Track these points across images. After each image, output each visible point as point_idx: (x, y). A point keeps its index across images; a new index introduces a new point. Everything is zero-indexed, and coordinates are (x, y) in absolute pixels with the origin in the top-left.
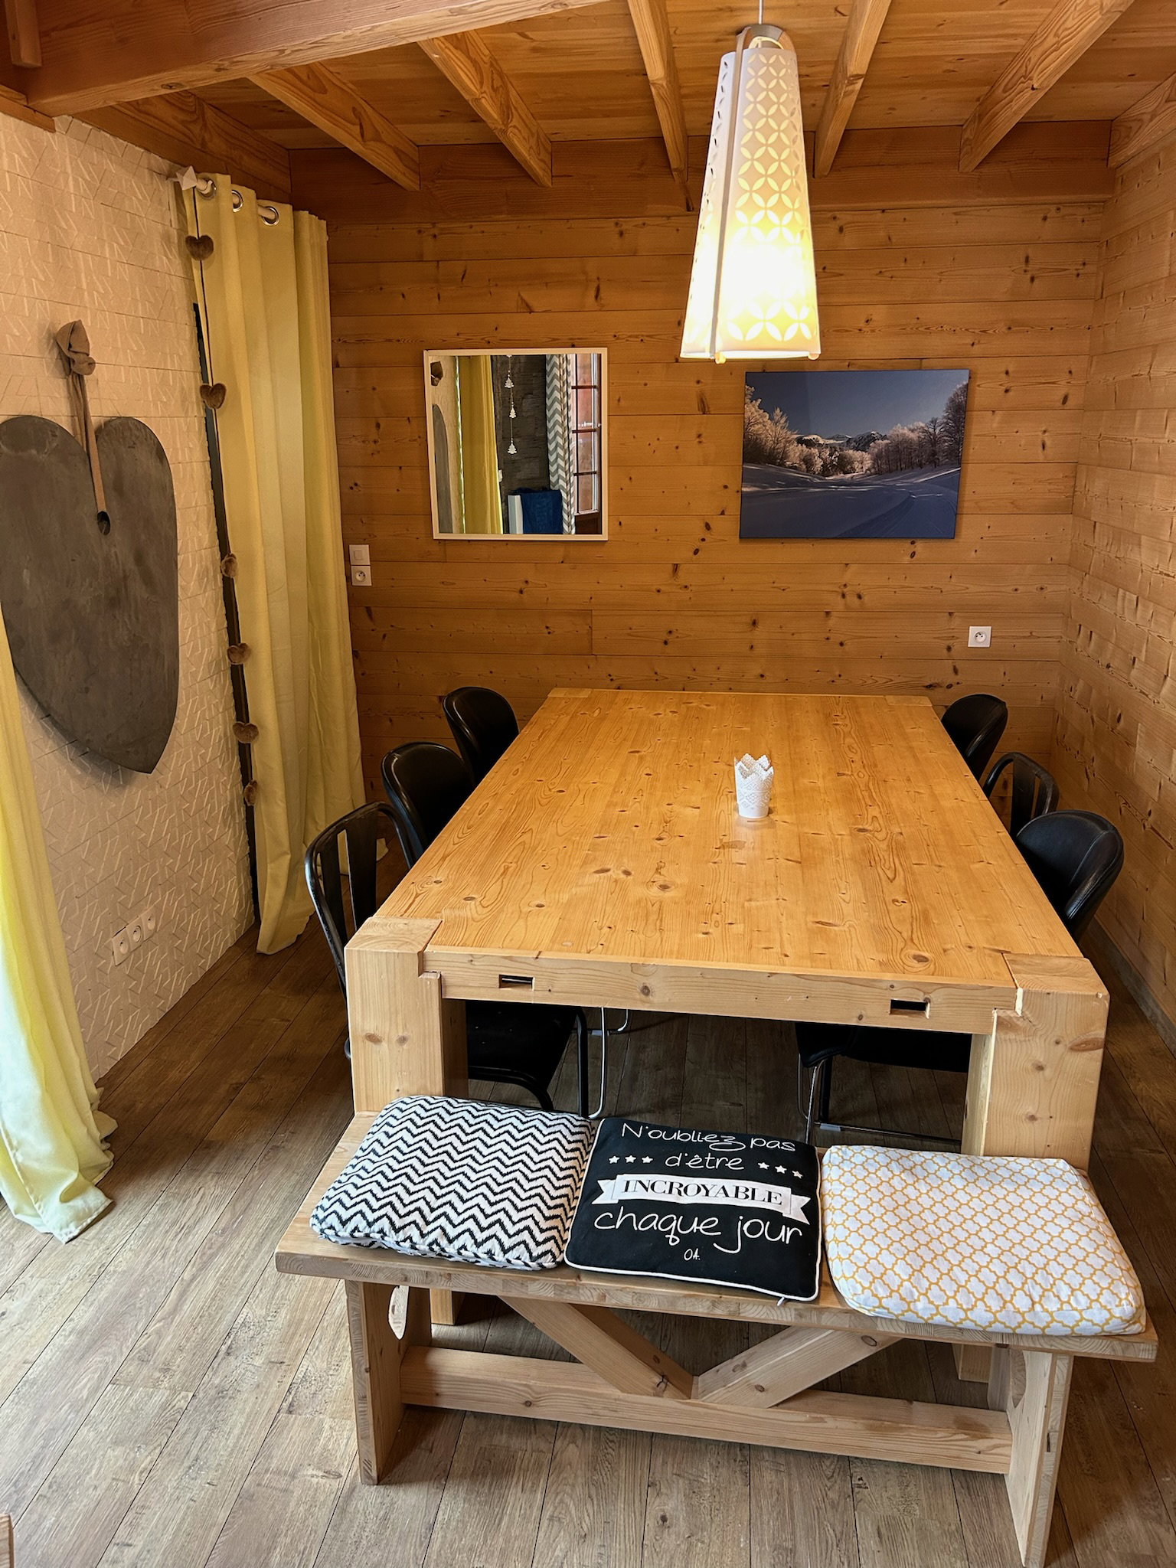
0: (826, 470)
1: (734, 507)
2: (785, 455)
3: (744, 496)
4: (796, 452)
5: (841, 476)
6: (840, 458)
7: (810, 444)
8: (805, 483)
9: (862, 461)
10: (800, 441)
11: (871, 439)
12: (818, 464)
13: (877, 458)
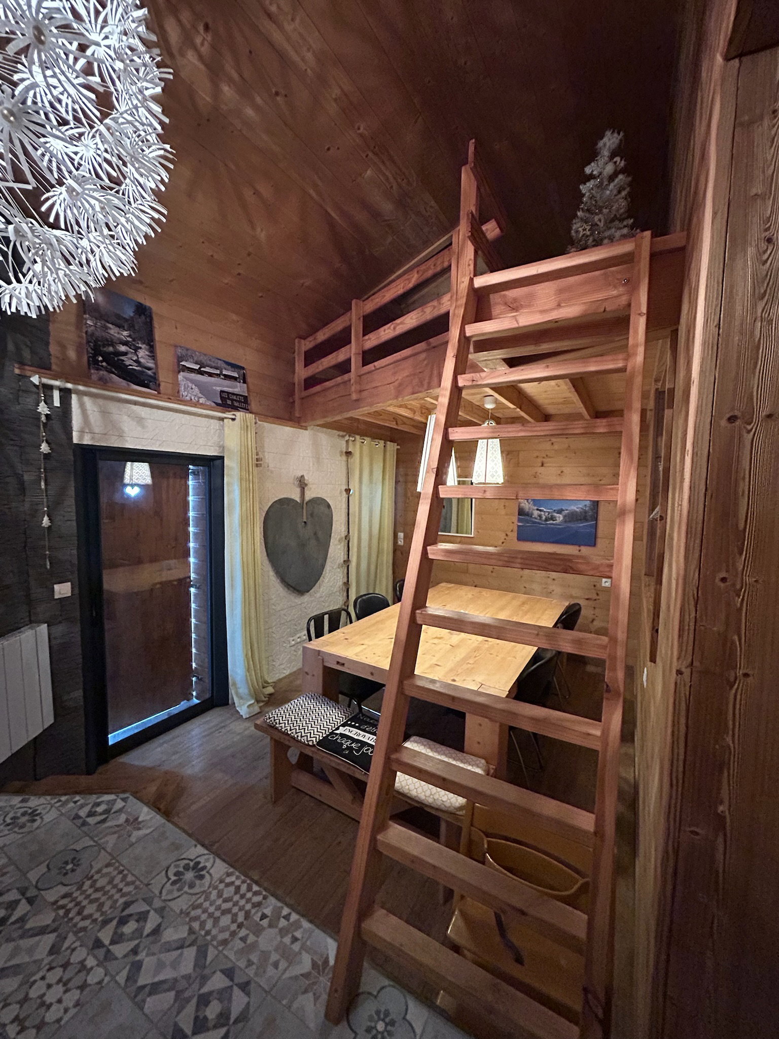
0: (546, 520)
1: (516, 529)
2: (532, 514)
3: (519, 526)
4: (536, 513)
5: (551, 522)
6: (552, 516)
7: (541, 511)
8: (539, 523)
9: (560, 518)
10: (537, 510)
11: (562, 510)
12: (544, 518)
13: (565, 516)
